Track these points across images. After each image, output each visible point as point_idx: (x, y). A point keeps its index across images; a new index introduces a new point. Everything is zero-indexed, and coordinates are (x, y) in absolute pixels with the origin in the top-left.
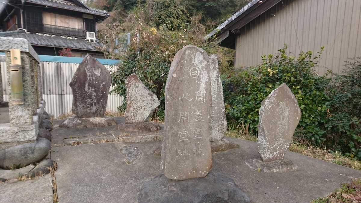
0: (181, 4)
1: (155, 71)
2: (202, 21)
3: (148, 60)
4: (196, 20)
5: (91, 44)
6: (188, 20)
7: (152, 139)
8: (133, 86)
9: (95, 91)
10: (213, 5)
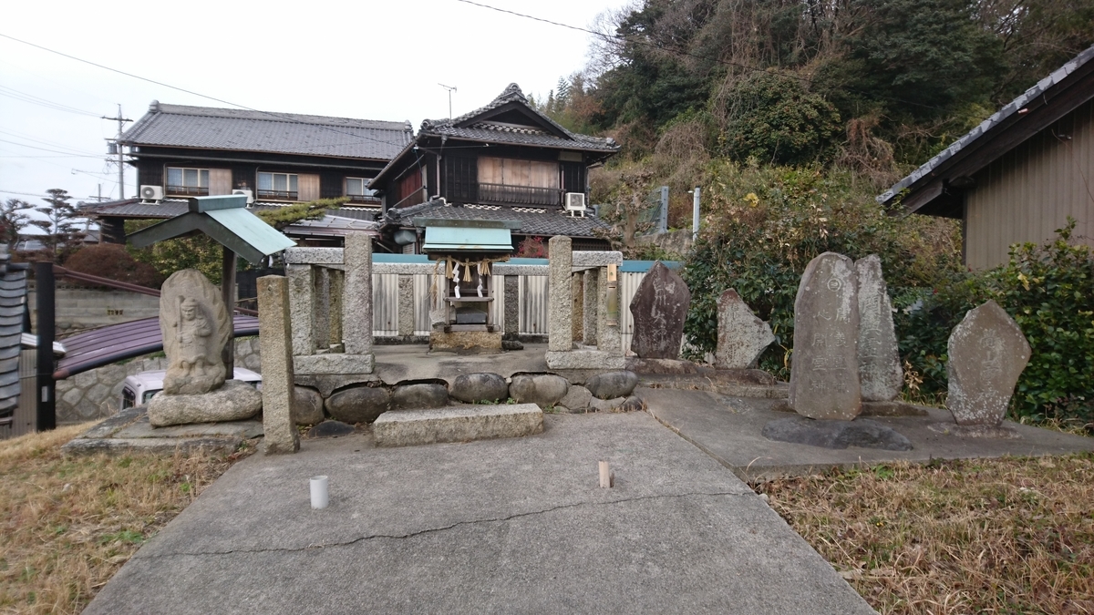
0: (813, 89)
1: (755, 282)
2: (884, 129)
3: (738, 259)
4: (862, 127)
5: (575, 223)
6: (837, 130)
7: (763, 395)
8: (728, 308)
9: (665, 318)
10: (918, 80)
